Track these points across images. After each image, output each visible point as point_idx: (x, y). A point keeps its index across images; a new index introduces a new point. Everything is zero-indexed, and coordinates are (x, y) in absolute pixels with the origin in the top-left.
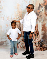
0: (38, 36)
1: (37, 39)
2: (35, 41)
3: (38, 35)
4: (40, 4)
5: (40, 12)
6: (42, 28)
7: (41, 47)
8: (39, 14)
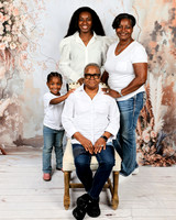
0: (148, 121)
1: (145, 132)
2: (139, 138)
3: (149, 117)
4: (156, 22)
5: (158, 46)
6: (164, 97)
7: (159, 157)
8: (153, 52)
